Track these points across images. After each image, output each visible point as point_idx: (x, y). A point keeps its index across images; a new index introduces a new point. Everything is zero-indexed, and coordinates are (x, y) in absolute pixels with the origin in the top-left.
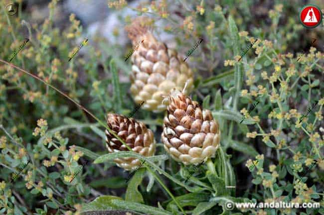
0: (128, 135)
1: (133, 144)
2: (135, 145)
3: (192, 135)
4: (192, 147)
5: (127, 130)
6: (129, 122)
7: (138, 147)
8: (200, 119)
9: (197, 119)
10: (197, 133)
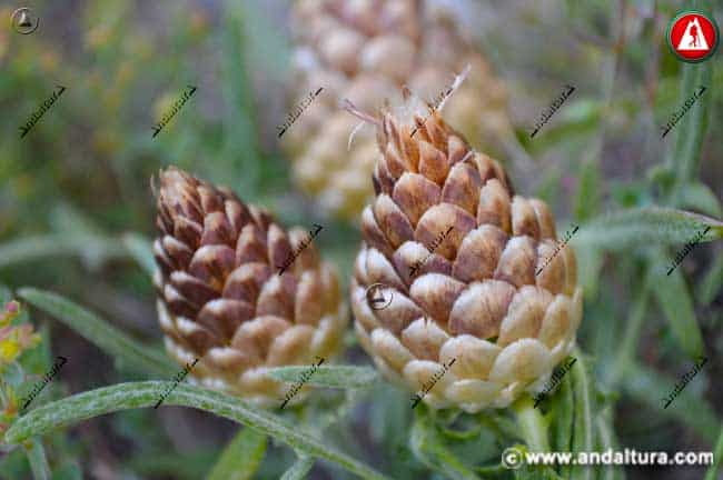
0: (232, 267)
1: (250, 307)
2: (259, 310)
3: (458, 284)
4: (455, 335)
5: (233, 244)
6: (244, 217)
7: (270, 319)
8: (499, 225)
9: (486, 222)
10: (481, 279)
